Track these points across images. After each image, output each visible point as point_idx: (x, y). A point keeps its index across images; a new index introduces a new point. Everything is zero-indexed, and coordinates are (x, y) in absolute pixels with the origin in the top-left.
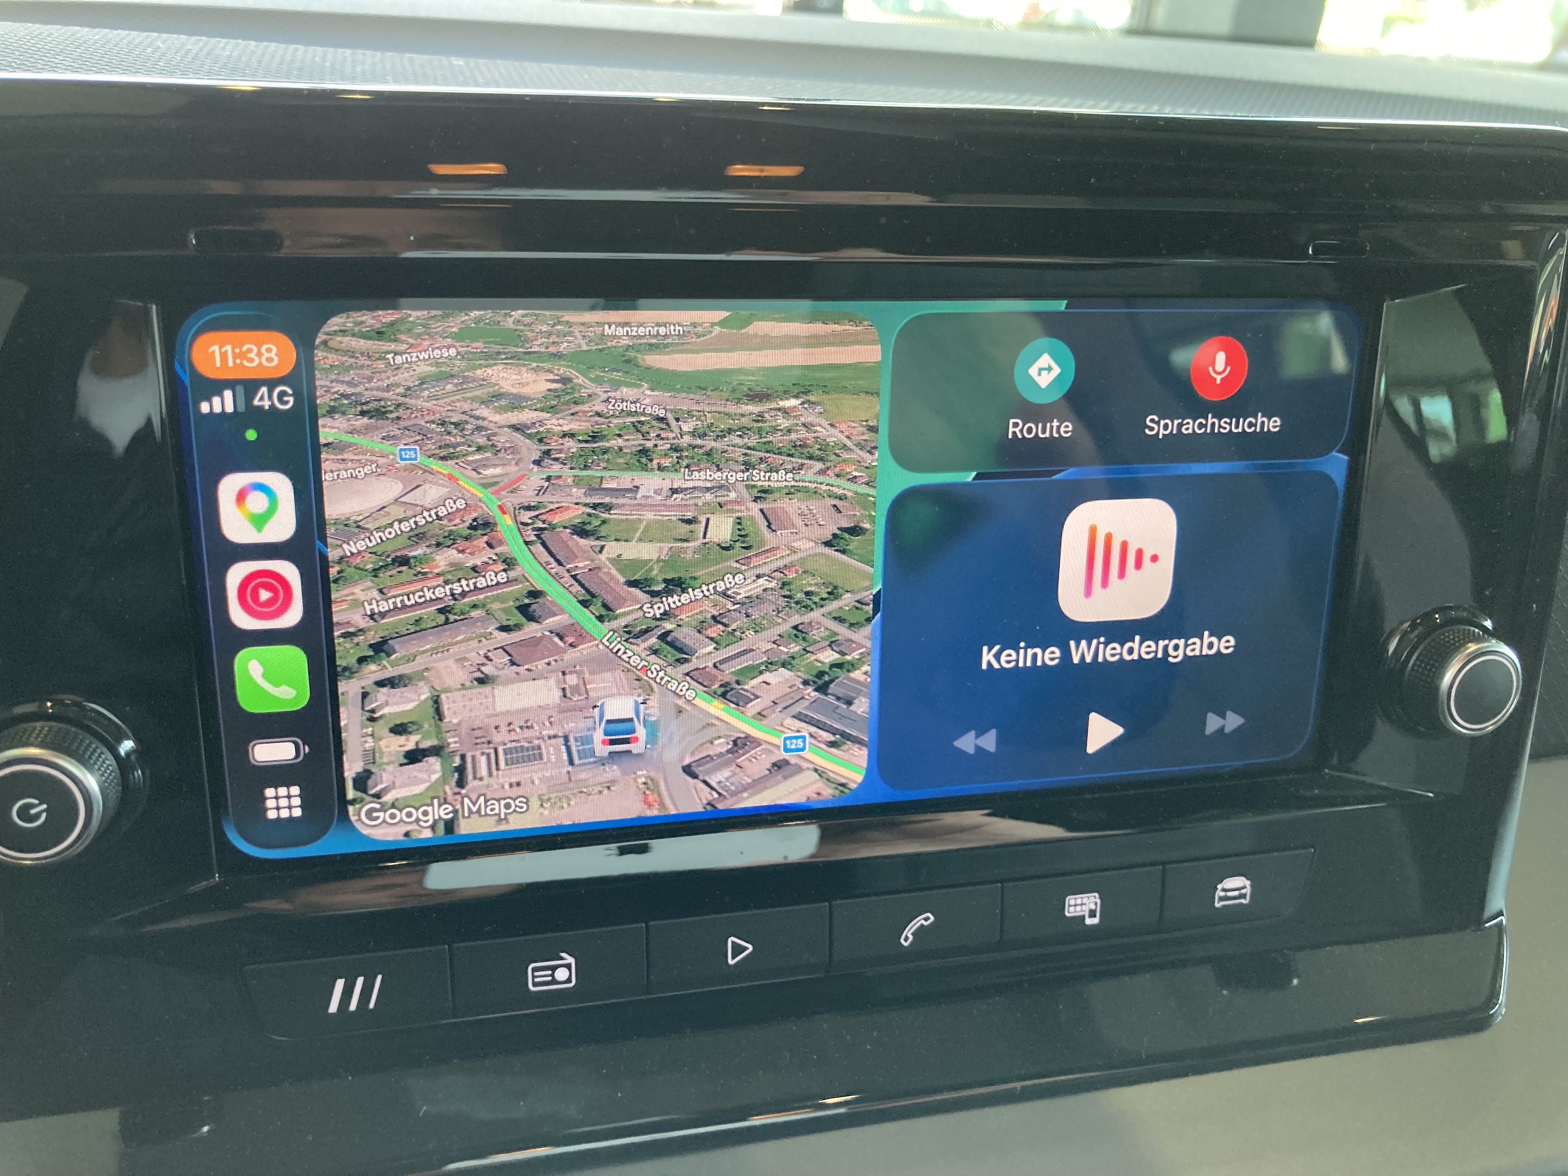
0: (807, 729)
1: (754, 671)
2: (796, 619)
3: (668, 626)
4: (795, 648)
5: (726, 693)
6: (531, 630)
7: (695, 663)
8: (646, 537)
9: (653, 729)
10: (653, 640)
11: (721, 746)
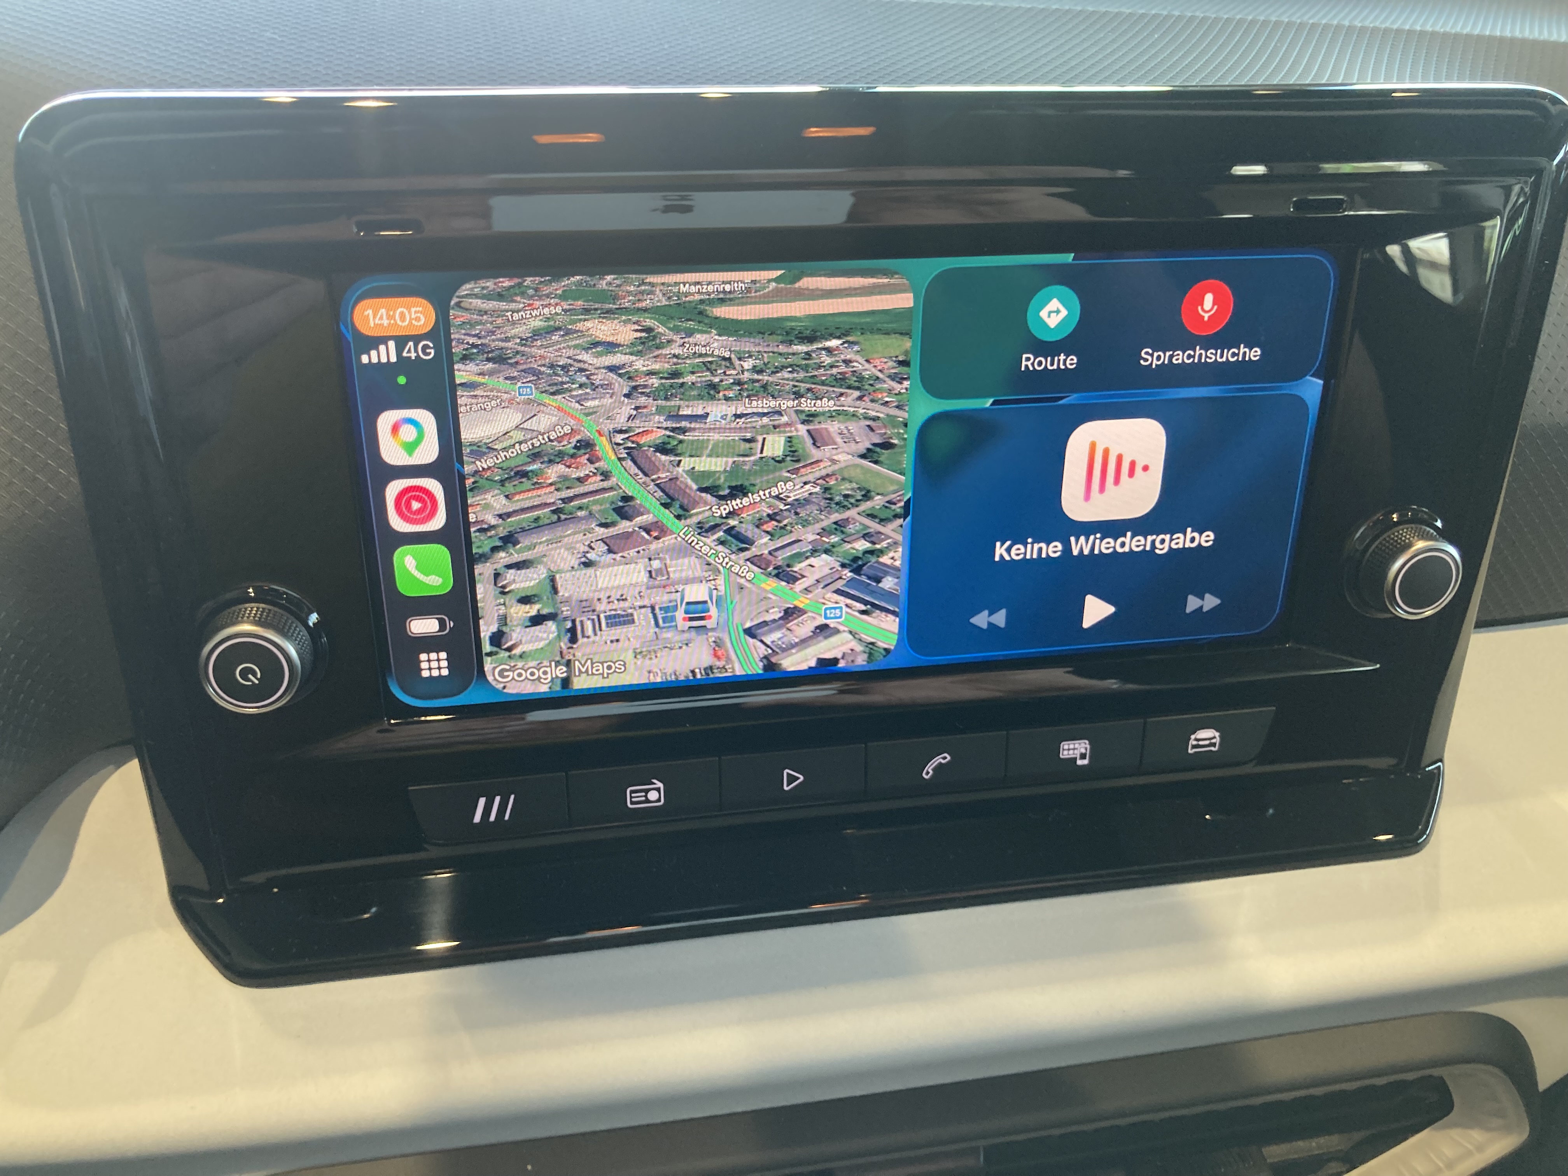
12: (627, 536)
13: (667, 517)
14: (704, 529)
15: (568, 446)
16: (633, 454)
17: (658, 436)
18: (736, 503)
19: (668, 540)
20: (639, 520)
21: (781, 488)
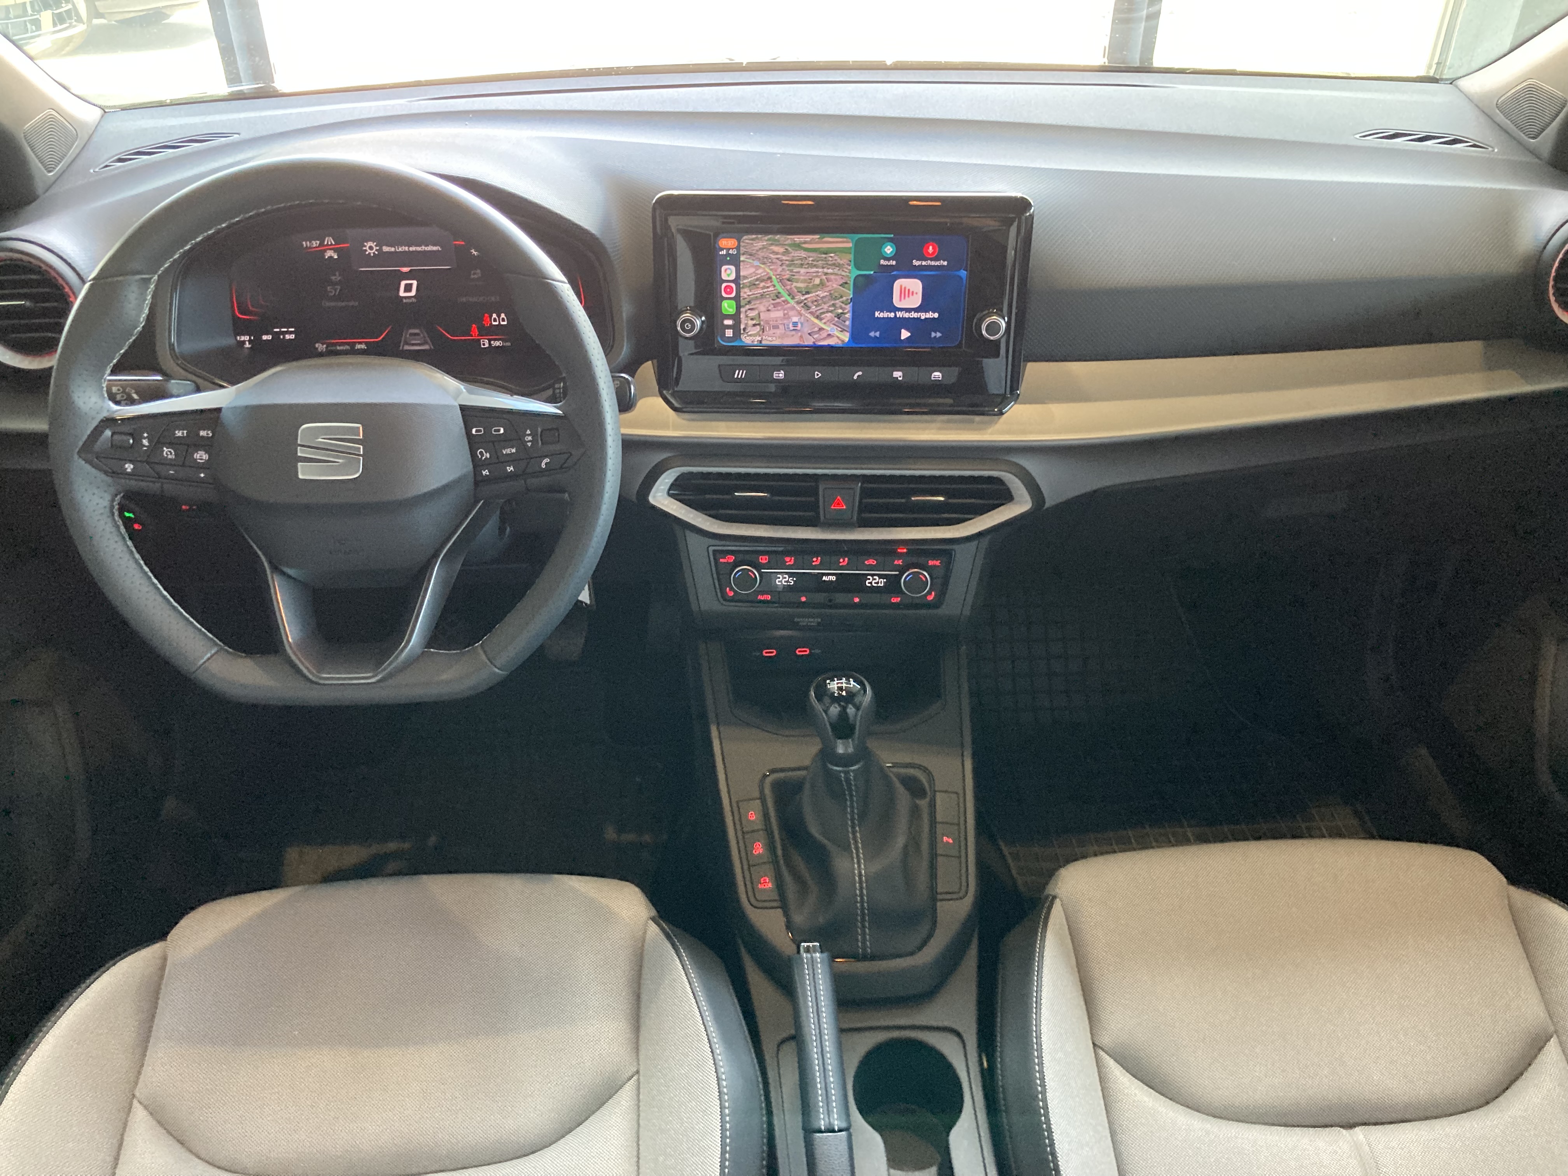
0: (835, 327)
1: (824, 313)
2: (833, 302)
3: (805, 301)
4: (833, 309)
5: (817, 317)
6: (778, 300)
7: (811, 310)
8: (801, 282)
9: (802, 324)
10: (802, 304)
11: (816, 329)
12: (779, 303)
13: (789, 298)
14: (798, 303)
15: (765, 278)
16: (781, 281)
17: (787, 277)
18: (807, 296)
19: (789, 305)
20: (783, 299)
21: (818, 293)
